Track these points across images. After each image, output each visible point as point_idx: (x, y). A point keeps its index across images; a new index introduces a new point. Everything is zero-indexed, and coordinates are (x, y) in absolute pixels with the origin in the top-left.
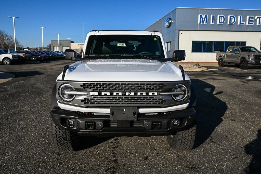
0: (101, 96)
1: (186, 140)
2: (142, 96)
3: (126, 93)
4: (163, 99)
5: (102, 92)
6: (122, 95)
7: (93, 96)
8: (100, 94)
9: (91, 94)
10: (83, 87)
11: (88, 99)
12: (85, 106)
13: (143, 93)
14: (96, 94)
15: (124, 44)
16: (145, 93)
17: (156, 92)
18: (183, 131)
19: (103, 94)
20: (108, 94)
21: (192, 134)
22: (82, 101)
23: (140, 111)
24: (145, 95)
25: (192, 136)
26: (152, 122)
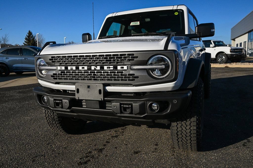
0: (68, 70)
1: (184, 136)
2: (110, 70)
3: (92, 67)
4: (134, 74)
5: (68, 66)
6: (88, 69)
7: (60, 71)
8: (66, 68)
9: (59, 68)
10: (51, 61)
11: (56, 74)
12: (55, 82)
13: (111, 67)
14: (63, 68)
15: (139, 22)
16: (112, 67)
17: (126, 65)
18: (178, 122)
19: (69, 68)
20: (74, 68)
21: (190, 128)
22: (52, 76)
23: (108, 89)
24: (112, 69)
25: (191, 130)
26: (121, 104)
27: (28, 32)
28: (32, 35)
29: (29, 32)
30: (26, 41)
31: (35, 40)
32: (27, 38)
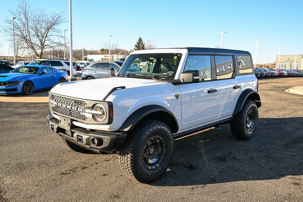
0: (58, 106)
4: (85, 116)
5: (58, 103)
7: (55, 106)
10: (52, 98)
12: (53, 113)
16: (76, 108)
17: (82, 108)
22: (52, 108)
26: (78, 136)
27: (138, 39)
28: (142, 42)
29: (140, 38)
30: (136, 48)
31: (144, 47)
32: (136, 45)
